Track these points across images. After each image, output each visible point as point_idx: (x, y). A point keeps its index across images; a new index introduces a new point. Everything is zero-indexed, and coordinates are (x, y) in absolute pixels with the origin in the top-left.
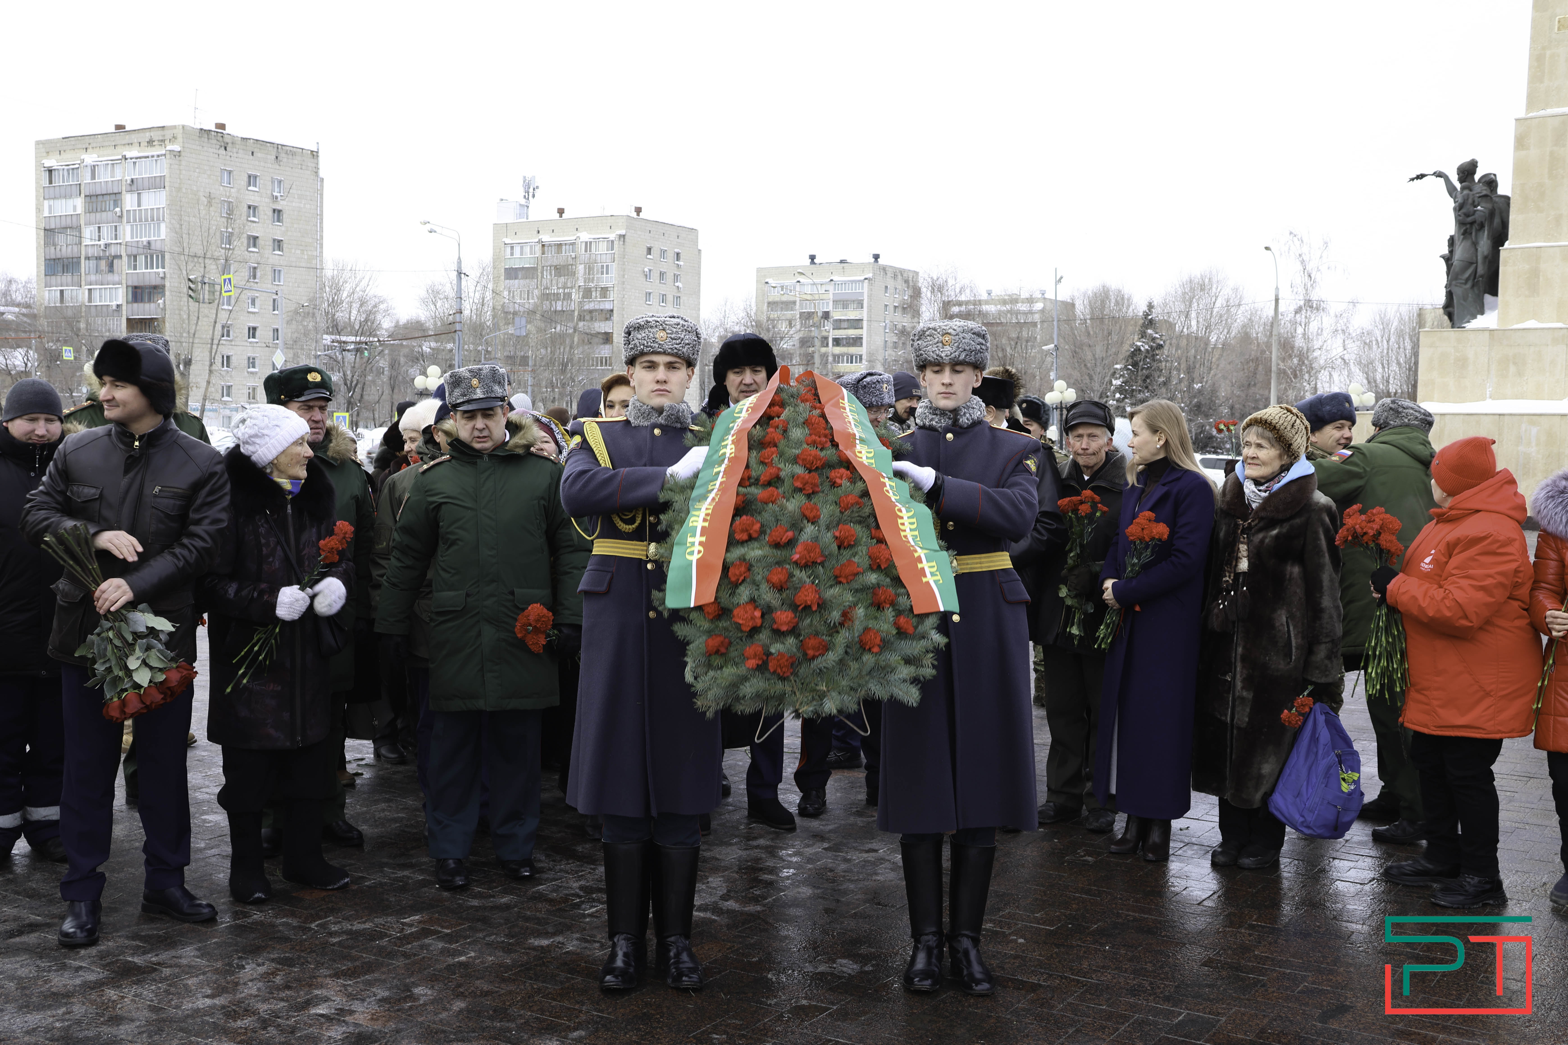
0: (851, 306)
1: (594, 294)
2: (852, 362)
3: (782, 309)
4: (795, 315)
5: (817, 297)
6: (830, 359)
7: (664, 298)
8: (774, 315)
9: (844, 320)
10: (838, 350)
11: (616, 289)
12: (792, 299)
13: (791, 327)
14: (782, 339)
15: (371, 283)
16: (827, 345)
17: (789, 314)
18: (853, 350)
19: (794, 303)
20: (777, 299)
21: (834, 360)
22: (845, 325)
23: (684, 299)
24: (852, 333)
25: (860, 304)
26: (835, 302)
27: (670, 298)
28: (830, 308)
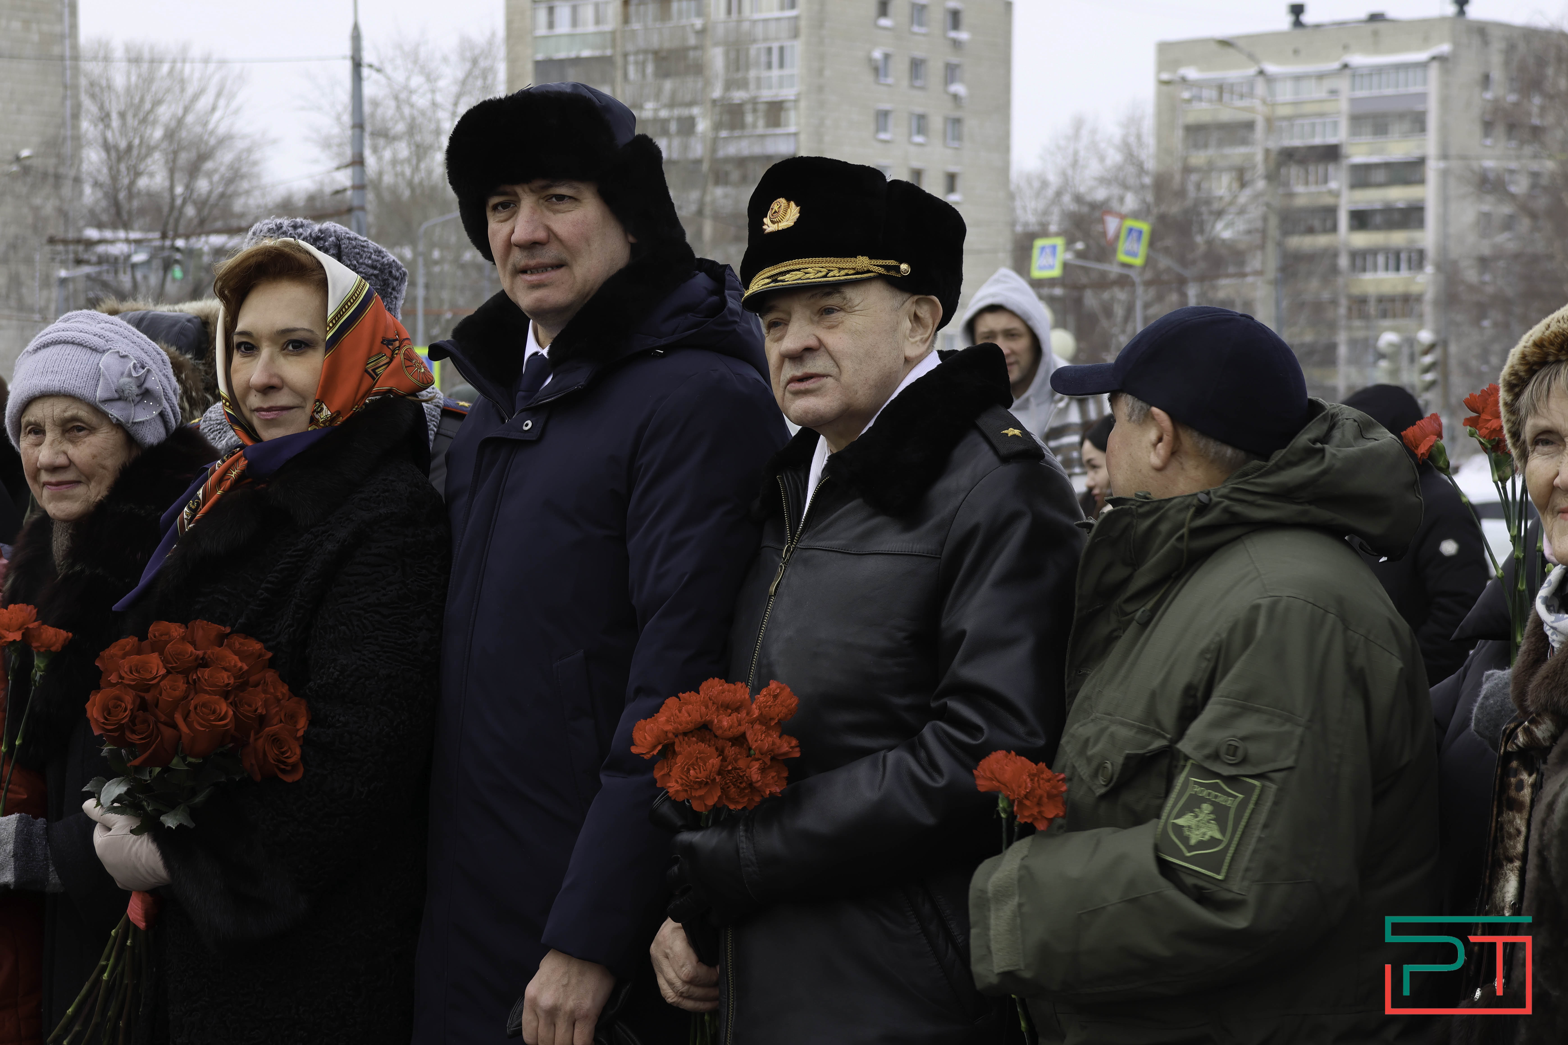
0: (1396, 128)
1: (749, 118)
2: (1398, 269)
3: (1221, 144)
4: (1250, 157)
5: (1308, 109)
6: (1343, 262)
7: (921, 123)
8: (1199, 158)
9: (1377, 166)
10: (1361, 240)
11: (803, 104)
12: (1245, 116)
13: (1243, 185)
14: (1219, 214)
15: (222, 103)
16: (1334, 229)
17: (1236, 153)
18: (1398, 238)
19: (1250, 126)
20: (1206, 118)
21: (1353, 266)
22: (1380, 176)
23: (971, 124)
24: (1399, 195)
25: (1418, 122)
26: (1357, 120)
27: (936, 123)
28: (1340, 135)
